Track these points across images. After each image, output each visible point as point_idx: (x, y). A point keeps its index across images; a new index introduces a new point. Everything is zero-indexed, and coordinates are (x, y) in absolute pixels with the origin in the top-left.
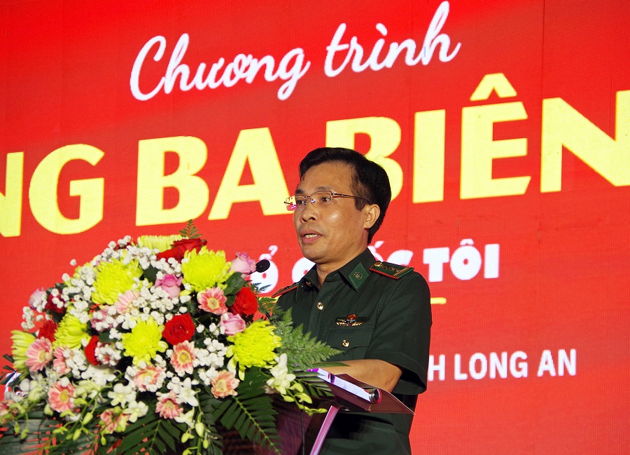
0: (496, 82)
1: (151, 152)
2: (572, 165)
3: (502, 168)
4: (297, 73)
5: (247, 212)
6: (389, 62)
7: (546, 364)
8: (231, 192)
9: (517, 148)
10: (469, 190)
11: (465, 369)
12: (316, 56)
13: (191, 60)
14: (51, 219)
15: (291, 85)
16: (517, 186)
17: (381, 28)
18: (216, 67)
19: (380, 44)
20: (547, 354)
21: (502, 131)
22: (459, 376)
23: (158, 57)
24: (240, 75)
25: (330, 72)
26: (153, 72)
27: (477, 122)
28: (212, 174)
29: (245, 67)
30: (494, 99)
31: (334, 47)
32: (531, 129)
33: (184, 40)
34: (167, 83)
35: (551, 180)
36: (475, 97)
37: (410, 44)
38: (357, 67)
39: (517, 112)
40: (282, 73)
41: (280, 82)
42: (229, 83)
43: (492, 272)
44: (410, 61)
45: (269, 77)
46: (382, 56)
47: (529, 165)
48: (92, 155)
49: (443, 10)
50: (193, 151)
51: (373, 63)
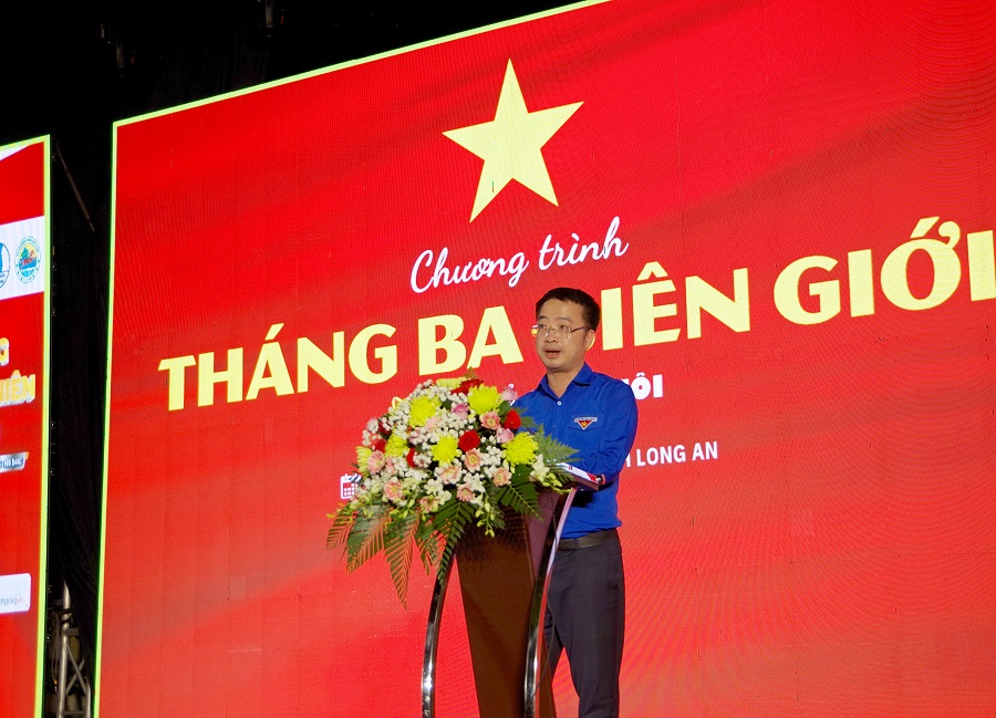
0: (653, 267)
1: (426, 326)
2: (707, 319)
3: (661, 324)
4: (520, 269)
5: (492, 362)
6: (581, 258)
7: (698, 452)
8: (481, 350)
9: (670, 310)
10: (639, 340)
11: (644, 458)
12: (532, 257)
13: (450, 264)
14: (364, 374)
15: (517, 276)
16: (672, 335)
17: (575, 236)
18: (467, 268)
19: (575, 246)
20: (698, 446)
21: (660, 300)
22: (640, 464)
23: (428, 264)
24: (482, 272)
25: (542, 267)
26: (426, 274)
27: (642, 295)
28: (468, 339)
29: (486, 267)
30: (653, 279)
31: (544, 251)
32: (679, 297)
33: (445, 252)
34: (435, 280)
35: (694, 331)
36: (640, 278)
37: (595, 246)
38: (560, 263)
39: (669, 287)
40: (511, 269)
41: (509, 275)
42: (475, 278)
43: (658, 393)
44: (595, 257)
45: (502, 272)
46: (577, 255)
47: (679, 321)
48: (388, 330)
49: (616, 222)
50: (454, 324)
51: (570, 259)
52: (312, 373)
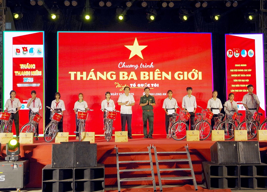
0: (157, 70)
1: (121, 73)
2: (165, 78)
3: (159, 77)
4: (137, 67)
5: (132, 80)
6: (147, 67)
7: (163, 94)
8: (130, 78)
9: (160, 76)
10: (155, 79)
11: (156, 94)
12: (139, 65)
13: (125, 65)
14: (109, 78)
15: (137, 68)
16: (160, 79)
17: (146, 64)
18: (128, 66)
19: (146, 65)
20: (163, 93)
21: (158, 74)
22: (155, 95)
23: (121, 64)
24: (131, 67)
25: (141, 67)
26: (121, 66)
27: (156, 73)
28: (128, 75)
29: (132, 66)
30: (157, 71)
31: (141, 65)
32: (161, 74)
33: (124, 63)
34: (123, 67)
35: (163, 79)
36: (156, 71)
37: (149, 66)
38: (143, 67)
39: (160, 73)
40: (135, 67)
41: (135, 68)
42: (130, 67)
43: (158, 86)
44: (149, 67)
45: (134, 67)
46: (146, 66)
47: (161, 77)
48: (114, 73)
49: (152, 63)
50: (126, 73)
51: (145, 67)
52: (100, 77)
